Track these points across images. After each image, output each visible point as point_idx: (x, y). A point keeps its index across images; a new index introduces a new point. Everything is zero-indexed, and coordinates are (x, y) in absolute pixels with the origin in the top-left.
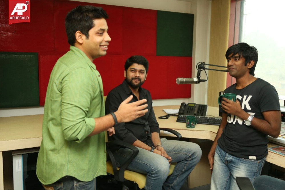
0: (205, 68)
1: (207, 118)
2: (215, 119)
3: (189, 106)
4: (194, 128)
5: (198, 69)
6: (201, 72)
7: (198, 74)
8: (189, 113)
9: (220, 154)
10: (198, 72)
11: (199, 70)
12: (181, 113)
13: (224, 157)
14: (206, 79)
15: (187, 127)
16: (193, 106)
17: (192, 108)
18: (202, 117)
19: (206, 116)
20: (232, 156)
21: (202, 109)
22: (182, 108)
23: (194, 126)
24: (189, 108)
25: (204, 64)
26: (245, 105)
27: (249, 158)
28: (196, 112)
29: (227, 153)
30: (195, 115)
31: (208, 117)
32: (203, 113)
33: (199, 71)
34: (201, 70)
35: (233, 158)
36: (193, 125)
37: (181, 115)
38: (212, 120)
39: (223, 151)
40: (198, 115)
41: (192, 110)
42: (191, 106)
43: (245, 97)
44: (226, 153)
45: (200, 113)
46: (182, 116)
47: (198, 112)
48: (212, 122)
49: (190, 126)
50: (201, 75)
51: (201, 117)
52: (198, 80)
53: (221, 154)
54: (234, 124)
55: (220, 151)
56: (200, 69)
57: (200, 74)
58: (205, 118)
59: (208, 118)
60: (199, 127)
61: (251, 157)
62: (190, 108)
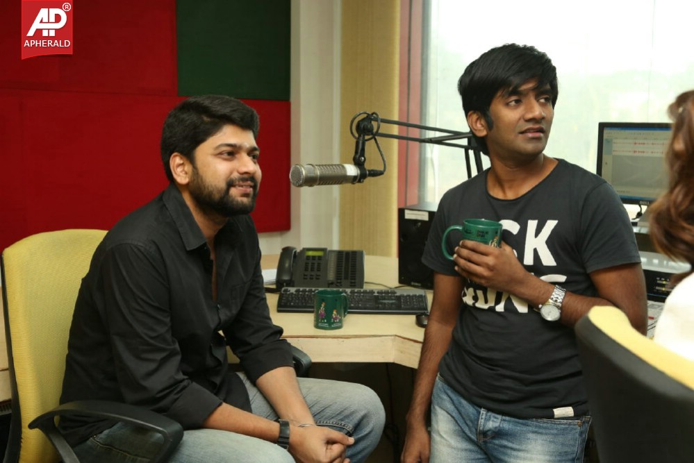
0: (380, 131)
1: (372, 292)
2: (398, 294)
3: (308, 257)
4: (340, 327)
5: (357, 135)
6: (367, 143)
7: (356, 152)
8: (311, 279)
9: (455, 414)
10: (357, 143)
11: (361, 138)
12: (285, 281)
13: (471, 421)
14: (382, 169)
15: (317, 326)
16: (320, 258)
17: (319, 264)
18: (356, 290)
19: (366, 287)
20: (500, 417)
21: (350, 264)
22: (287, 265)
23: (341, 321)
24: (307, 264)
25: (376, 120)
26: (535, 251)
27: (552, 416)
28: (331, 276)
29: (481, 408)
30: (330, 284)
31: (376, 288)
32: (353, 277)
33: (361, 142)
34: (367, 137)
35: (504, 420)
36: (336, 319)
37: (289, 288)
38: (390, 298)
39: (464, 402)
40: (341, 286)
41: (319, 270)
42: (314, 257)
43: (532, 225)
44: (477, 408)
45: (346, 278)
46: (292, 290)
47: (338, 276)
48: (392, 304)
49: (327, 321)
50: (366, 156)
51: (352, 292)
52: (359, 172)
53: (460, 413)
54: (499, 313)
55: (456, 402)
56: (364, 136)
57: (363, 150)
58: (365, 292)
59: (376, 294)
60: (356, 323)
61: (558, 412)
62: (310, 262)
